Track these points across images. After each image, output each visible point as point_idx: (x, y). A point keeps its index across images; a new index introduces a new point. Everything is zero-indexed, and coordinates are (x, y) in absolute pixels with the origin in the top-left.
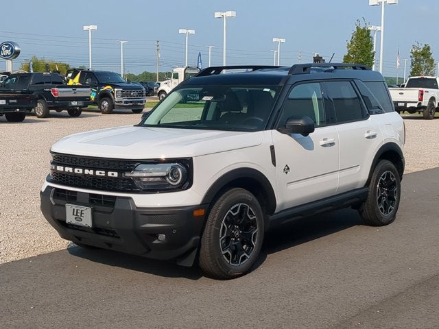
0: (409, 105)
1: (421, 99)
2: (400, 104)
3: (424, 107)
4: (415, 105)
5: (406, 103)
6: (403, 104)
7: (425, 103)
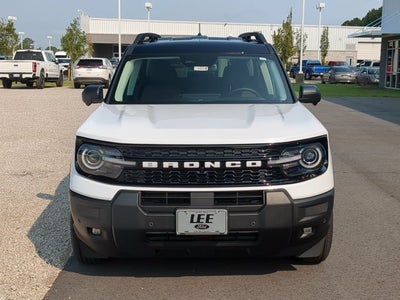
0: (24, 76)
1: (35, 71)
2: (15, 75)
3: (37, 78)
4: (31, 76)
5: (21, 74)
6: (18, 75)
7: (38, 74)
